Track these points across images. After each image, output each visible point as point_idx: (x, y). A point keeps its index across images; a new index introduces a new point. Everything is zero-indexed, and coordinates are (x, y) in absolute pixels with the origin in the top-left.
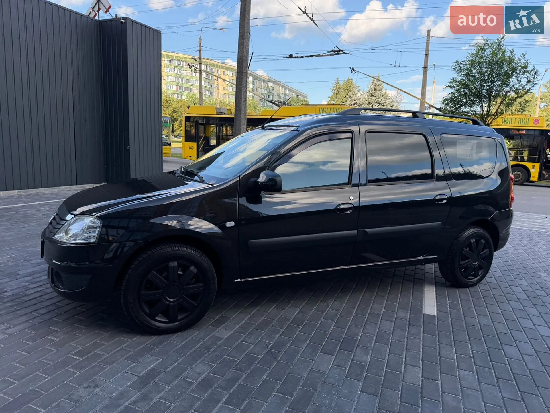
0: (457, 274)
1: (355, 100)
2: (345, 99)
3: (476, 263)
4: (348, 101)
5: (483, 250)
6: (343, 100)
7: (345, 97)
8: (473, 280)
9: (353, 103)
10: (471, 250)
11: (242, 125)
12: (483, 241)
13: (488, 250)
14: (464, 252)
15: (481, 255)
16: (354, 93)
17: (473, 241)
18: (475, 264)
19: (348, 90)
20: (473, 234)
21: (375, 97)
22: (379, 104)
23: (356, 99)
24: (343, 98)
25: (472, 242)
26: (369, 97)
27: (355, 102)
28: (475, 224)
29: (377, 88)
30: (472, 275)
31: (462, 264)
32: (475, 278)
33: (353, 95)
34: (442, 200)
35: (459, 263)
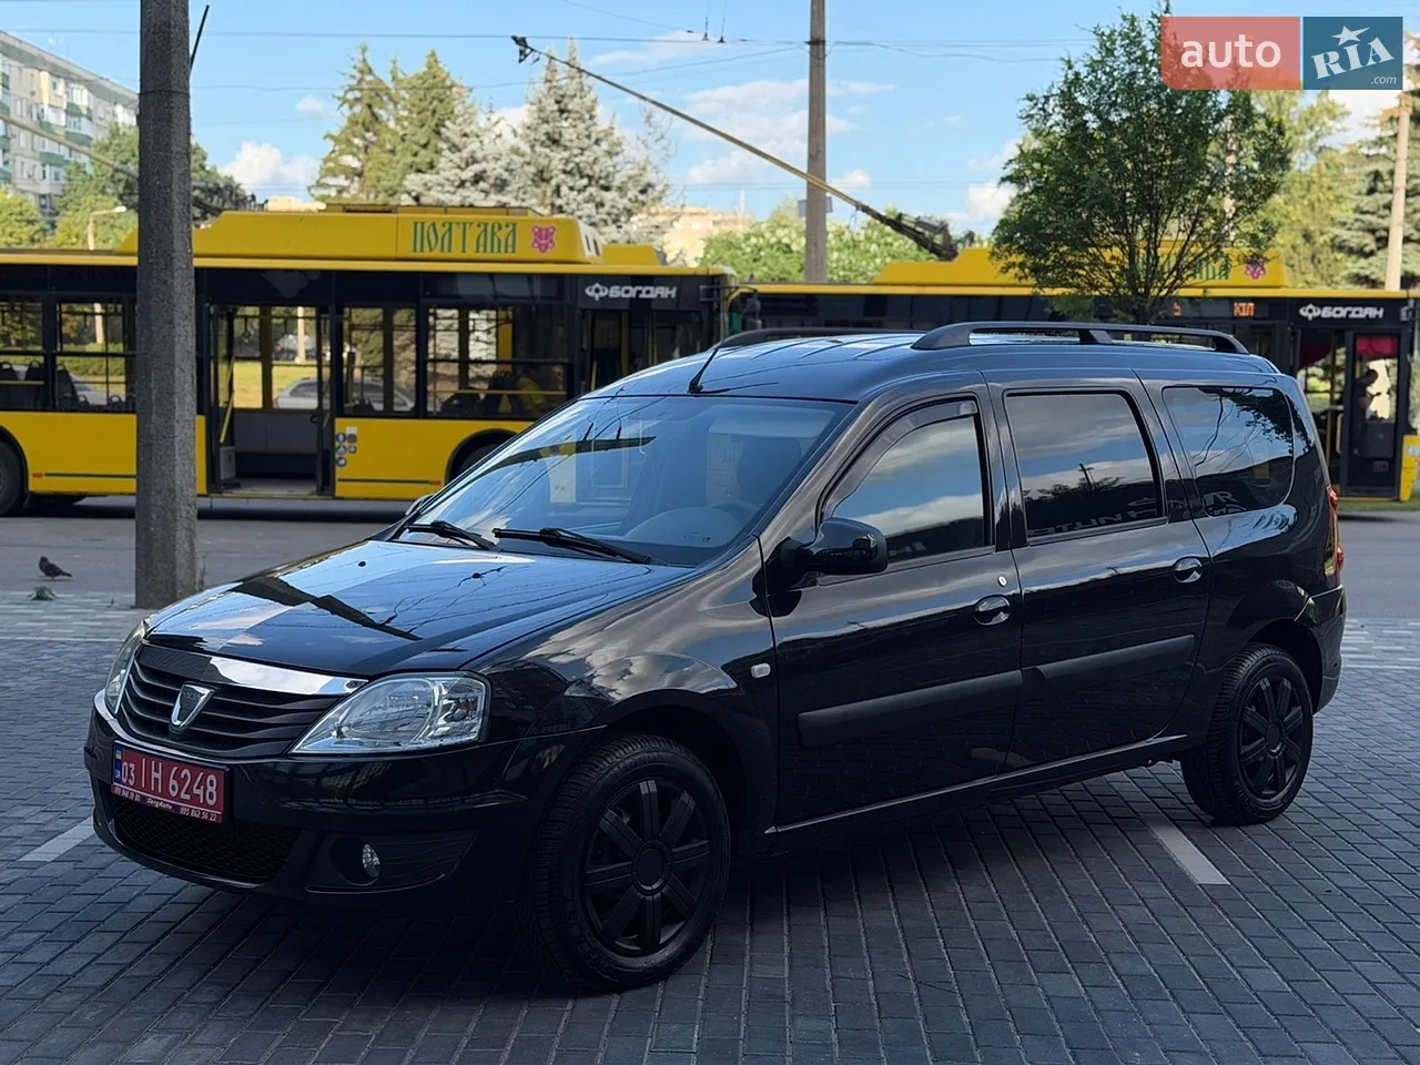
0: (1237, 783)
1: (475, 161)
2: (425, 156)
3: (1278, 748)
4: (442, 163)
5: (1289, 711)
6: (417, 159)
7: (425, 146)
8: (1273, 799)
9: (468, 174)
10: (1262, 710)
11: (177, 320)
12: (1287, 683)
13: (1300, 708)
14: (1247, 719)
15: (1286, 725)
16: (467, 130)
17: (1265, 684)
18: (1274, 751)
19: (434, 112)
20: (1264, 664)
21: (566, 148)
22: (585, 181)
23: (479, 155)
24: (416, 148)
25: (1264, 688)
26: (538, 149)
27: (476, 168)
28: (1264, 638)
29: (570, 107)
30: (1271, 787)
31: (1246, 755)
32: (1277, 793)
33: (465, 135)
34: (1188, 573)
35: (1239, 751)
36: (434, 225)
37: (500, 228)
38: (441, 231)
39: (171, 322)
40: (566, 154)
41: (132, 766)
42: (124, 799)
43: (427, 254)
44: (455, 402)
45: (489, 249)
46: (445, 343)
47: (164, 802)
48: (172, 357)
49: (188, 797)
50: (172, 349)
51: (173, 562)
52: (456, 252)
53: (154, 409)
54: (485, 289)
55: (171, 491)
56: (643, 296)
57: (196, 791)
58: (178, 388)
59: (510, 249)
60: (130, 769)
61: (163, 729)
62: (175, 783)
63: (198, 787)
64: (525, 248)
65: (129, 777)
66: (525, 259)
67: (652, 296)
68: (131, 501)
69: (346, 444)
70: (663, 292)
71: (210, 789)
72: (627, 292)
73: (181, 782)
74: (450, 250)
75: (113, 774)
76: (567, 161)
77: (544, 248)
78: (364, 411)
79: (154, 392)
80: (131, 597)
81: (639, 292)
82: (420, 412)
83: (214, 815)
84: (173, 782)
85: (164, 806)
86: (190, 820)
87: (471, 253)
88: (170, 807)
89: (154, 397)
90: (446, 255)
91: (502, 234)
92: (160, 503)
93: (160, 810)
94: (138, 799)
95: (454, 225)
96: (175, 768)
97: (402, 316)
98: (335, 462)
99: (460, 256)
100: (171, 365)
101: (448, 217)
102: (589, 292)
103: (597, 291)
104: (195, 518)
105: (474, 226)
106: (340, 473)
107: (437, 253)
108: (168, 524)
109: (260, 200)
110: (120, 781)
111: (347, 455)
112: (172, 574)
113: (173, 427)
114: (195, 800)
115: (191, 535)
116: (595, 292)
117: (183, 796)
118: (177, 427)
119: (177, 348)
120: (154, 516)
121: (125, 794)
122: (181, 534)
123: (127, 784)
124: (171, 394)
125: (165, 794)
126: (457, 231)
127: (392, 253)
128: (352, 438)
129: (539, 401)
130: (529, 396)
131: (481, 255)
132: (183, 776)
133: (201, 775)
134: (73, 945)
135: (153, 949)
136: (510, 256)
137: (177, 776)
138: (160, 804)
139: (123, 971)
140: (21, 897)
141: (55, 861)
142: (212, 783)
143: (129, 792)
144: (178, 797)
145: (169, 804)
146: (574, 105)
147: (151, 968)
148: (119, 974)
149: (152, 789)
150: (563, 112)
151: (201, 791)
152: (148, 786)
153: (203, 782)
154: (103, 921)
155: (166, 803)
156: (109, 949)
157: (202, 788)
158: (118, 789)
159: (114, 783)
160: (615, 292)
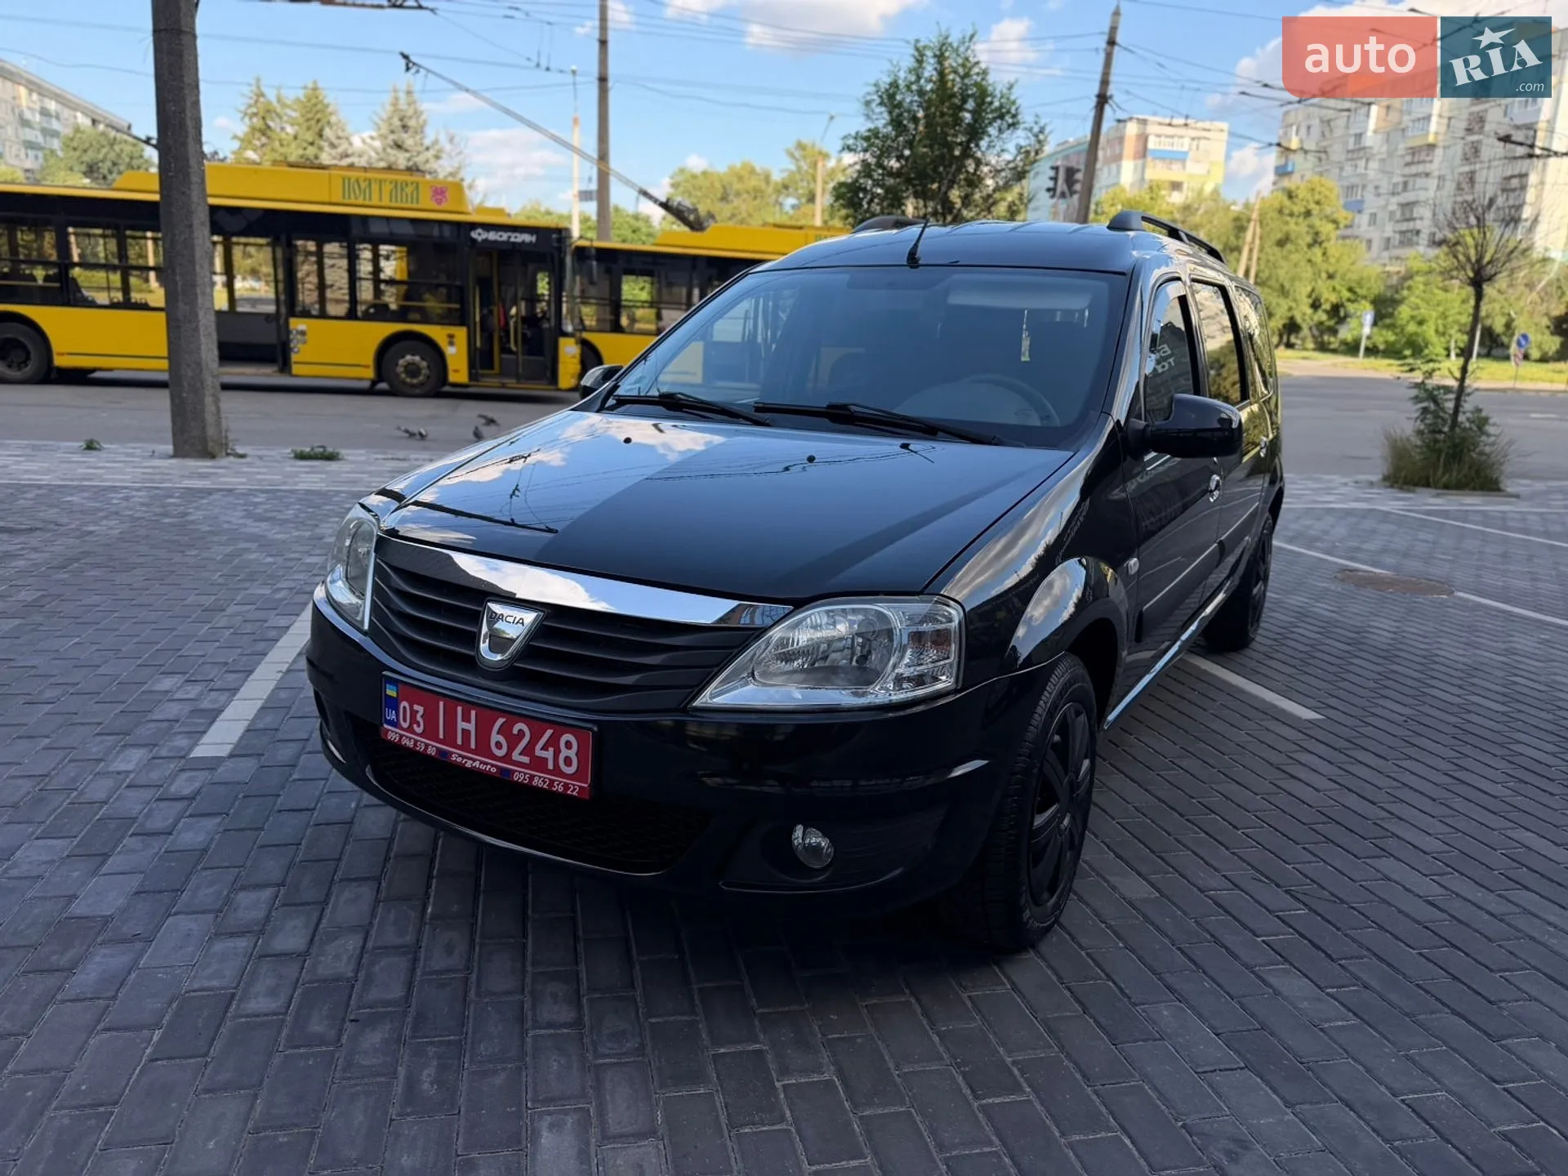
1: (347, 155)
2: (312, 150)
16: (341, 134)
19: (318, 121)
23: (350, 152)
27: (348, 160)
29: (409, 124)
33: (340, 137)
36: (357, 181)
37: (408, 185)
38: (363, 185)
39: (191, 226)
40: (408, 155)
41: (420, 709)
42: (405, 749)
43: (353, 201)
44: (372, 310)
45: (399, 200)
46: (365, 268)
47: (481, 762)
48: (193, 256)
49: (526, 760)
50: (193, 250)
51: (203, 420)
52: (375, 201)
53: (180, 298)
55: (199, 364)
56: (512, 240)
57: (538, 752)
58: (199, 281)
59: (415, 201)
60: (414, 713)
61: (471, 663)
62: (501, 739)
63: (545, 748)
64: (426, 201)
65: (413, 720)
66: (426, 209)
67: (519, 240)
68: (165, 377)
69: (299, 337)
71: (564, 752)
72: (501, 236)
73: (513, 741)
74: (370, 200)
75: (381, 714)
76: (409, 160)
77: (439, 202)
78: (306, 314)
79: (180, 284)
80: (169, 448)
81: (510, 237)
82: (351, 315)
83: (575, 788)
84: (495, 737)
85: (483, 767)
86: (528, 789)
87: (386, 202)
88: (494, 770)
89: (179, 288)
90: (367, 202)
91: (409, 190)
92: (190, 374)
93: (473, 772)
94: (431, 751)
95: (373, 182)
96: (501, 721)
97: (331, 248)
98: (291, 350)
99: (378, 203)
100: (192, 262)
101: (369, 175)
102: (474, 235)
103: (480, 234)
104: (219, 388)
105: (388, 183)
106: (294, 357)
107: (360, 201)
108: (198, 389)
109: (221, 156)
110: (395, 724)
111: (300, 346)
112: (204, 428)
113: (197, 315)
114: (539, 764)
115: (217, 401)
116: (478, 235)
117: (516, 756)
118: (201, 314)
119: (197, 249)
120: (185, 384)
121: (411, 744)
122: (208, 400)
123: (410, 729)
124: (194, 286)
125: (483, 748)
126: (375, 187)
127: (327, 199)
128: (303, 333)
129: (439, 311)
130: (432, 307)
131: (394, 204)
132: (515, 731)
133: (549, 732)
134: (323, 910)
135: (429, 910)
136: (414, 206)
137: (505, 730)
138: (477, 764)
139: (415, 960)
140: (218, 820)
141: (231, 756)
142: (568, 745)
143: (416, 741)
144: (507, 758)
145: (492, 765)
146: (412, 123)
147: (449, 950)
148: (413, 970)
149: (459, 742)
150: (405, 127)
151: (549, 754)
152: (450, 739)
153: (553, 743)
154: (339, 859)
155: (487, 764)
156: (373, 915)
157: (551, 750)
158: (393, 734)
159: (386, 726)
160: (492, 236)
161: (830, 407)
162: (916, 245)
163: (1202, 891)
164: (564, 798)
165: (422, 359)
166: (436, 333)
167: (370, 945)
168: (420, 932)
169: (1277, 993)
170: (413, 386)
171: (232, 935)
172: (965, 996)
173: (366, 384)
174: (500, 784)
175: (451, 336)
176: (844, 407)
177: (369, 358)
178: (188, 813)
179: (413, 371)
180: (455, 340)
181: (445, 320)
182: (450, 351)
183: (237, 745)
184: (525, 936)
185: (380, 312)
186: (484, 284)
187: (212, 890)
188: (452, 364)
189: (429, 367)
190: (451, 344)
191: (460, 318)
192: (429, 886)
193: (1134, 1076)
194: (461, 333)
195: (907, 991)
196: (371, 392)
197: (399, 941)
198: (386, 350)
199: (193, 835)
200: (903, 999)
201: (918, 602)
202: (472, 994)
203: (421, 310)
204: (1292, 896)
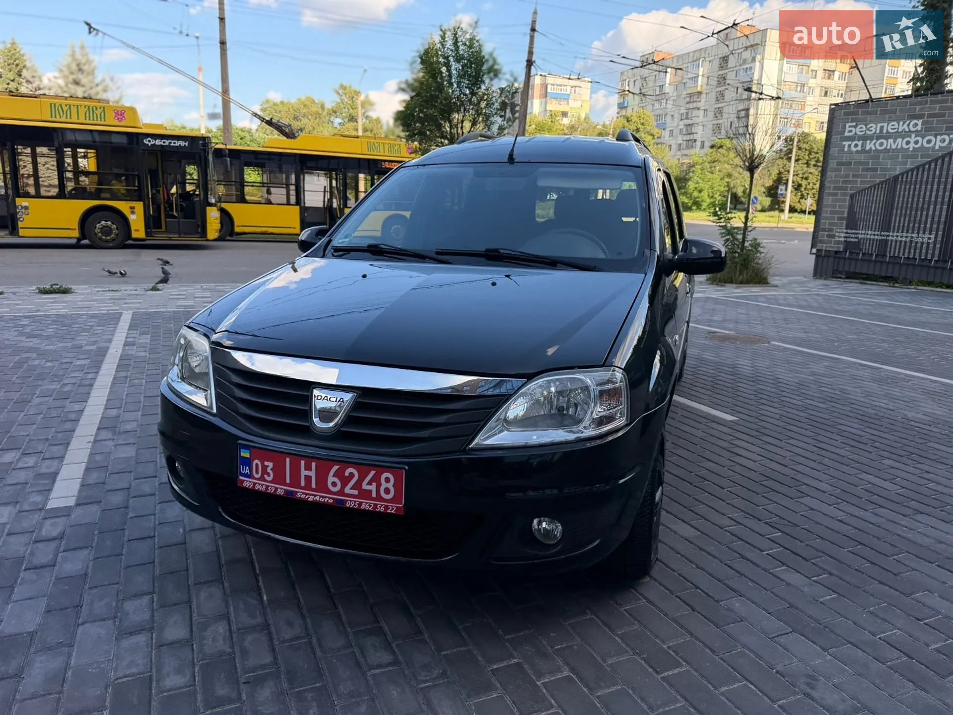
36: (61, 105)
37: (96, 109)
38: (65, 108)
40: (83, 89)
41: (270, 465)
42: (258, 492)
43: (58, 119)
44: (75, 192)
45: (91, 118)
47: (321, 497)
49: (356, 492)
52: (74, 119)
54: (88, 138)
56: (172, 144)
57: (365, 486)
59: (103, 119)
60: (265, 468)
61: (307, 431)
62: (336, 480)
63: (370, 483)
64: (111, 119)
65: (265, 472)
66: (110, 124)
67: (176, 145)
69: (23, 211)
70: (182, 143)
71: (384, 485)
72: (164, 142)
73: (345, 481)
74: (71, 118)
75: (236, 469)
76: (85, 92)
77: (120, 120)
78: (27, 195)
81: (170, 143)
82: (62, 194)
83: (392, 509)
84: (331, 479)
85: (322, 500)
86: (359, 513)
87: (82, 120)
88: (331, 501)
90: (68, 120)
91: (98, 112)
93: (314, 503)
94: (280, 492)
95: (72, 107)
96: (336, 468)
98: (18, 219)
99: (76, 120)
101: (68, 102)
102: (146, 141)
103: (149, 141)
105: (83, 107)
106: (21, 224)
107: (63, 119)
110: (249, 476)
111: (24, 216)
114: (366, 494)
117: (347, 490)
121: (263, 489)
123: (262, 478)
125: (322, 486)
126: (74, 110)
127: (38, 118)
128: (26, 208)
129: (123, 192)
130: (117, 189)
131: (88, 121)
132: (347, 474)
133: (373, 473)
134: (190, 607)
135: (265, 598)
136: (103, 122)
137: (339, 474)
138: (317, 498)
139: (270, 634)
140: (86, 552)
141: (78, 505)
142: (387, 480)
143: (267, 487)
144: (341, 492)
145: (330, 498)
146: (85, 68)
147: (290, 624)
148: (271, 640)
149: (303, 484)
150: (80, 70)
151: (373, 488)
152: (295, 482)
153: (376, 479)
154: (187, 570)
155: (326, 497)
156: (227, 606)
157: (374, 484)
158: (247, 483)
159: (240, 477)
160: (158, 142)
161: (487, 250)
162: (512, 150)
163: (722, 528)
164: (385, 515)
165: (113, 223)
166: (123, 206)
167: (234, 628)
168: (264, 614)
169: (788, 584)
170: (107, 241)
171: (131, 634)
172: (622, 610)
173: (74, 241)
174: (338, 510)
175: (132, 208)
176: (497, 250)
177: (75, 224)
178: (62, 549)
179: (107, 231)
180: (135, 210)
181: (129, 196)
182: (132, 218)
183: (79, 498)
184: (336, 608)
185: (80, 193)
186: (153, 174)
187: (103, 603)
188: (133, 227)
189: (117, 229)
190: (133, 213)
191: (137, 195)
192: (258, 582)
193: (737, 646)
194: (139, 206)
195: (589, 612)
196: (77, 246)
197: (254, 622)
198: (86, 218)
199: (73, 564)
200: (588, 617)
201: (601, 371)
202: (319, 653)
203: (110, 191)
204: (770, 525)
